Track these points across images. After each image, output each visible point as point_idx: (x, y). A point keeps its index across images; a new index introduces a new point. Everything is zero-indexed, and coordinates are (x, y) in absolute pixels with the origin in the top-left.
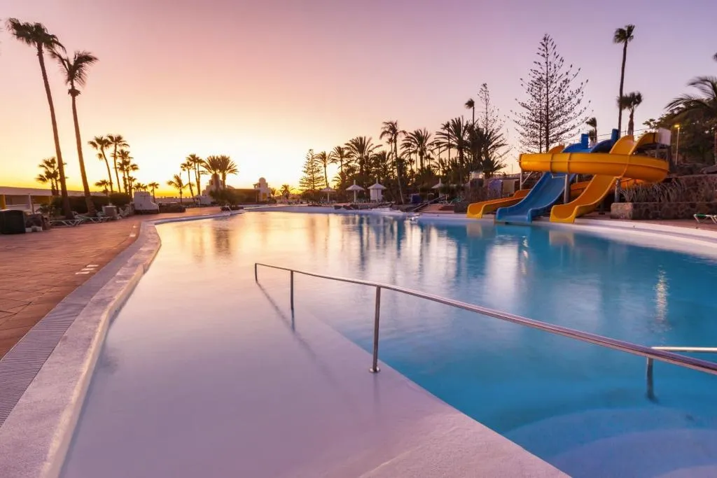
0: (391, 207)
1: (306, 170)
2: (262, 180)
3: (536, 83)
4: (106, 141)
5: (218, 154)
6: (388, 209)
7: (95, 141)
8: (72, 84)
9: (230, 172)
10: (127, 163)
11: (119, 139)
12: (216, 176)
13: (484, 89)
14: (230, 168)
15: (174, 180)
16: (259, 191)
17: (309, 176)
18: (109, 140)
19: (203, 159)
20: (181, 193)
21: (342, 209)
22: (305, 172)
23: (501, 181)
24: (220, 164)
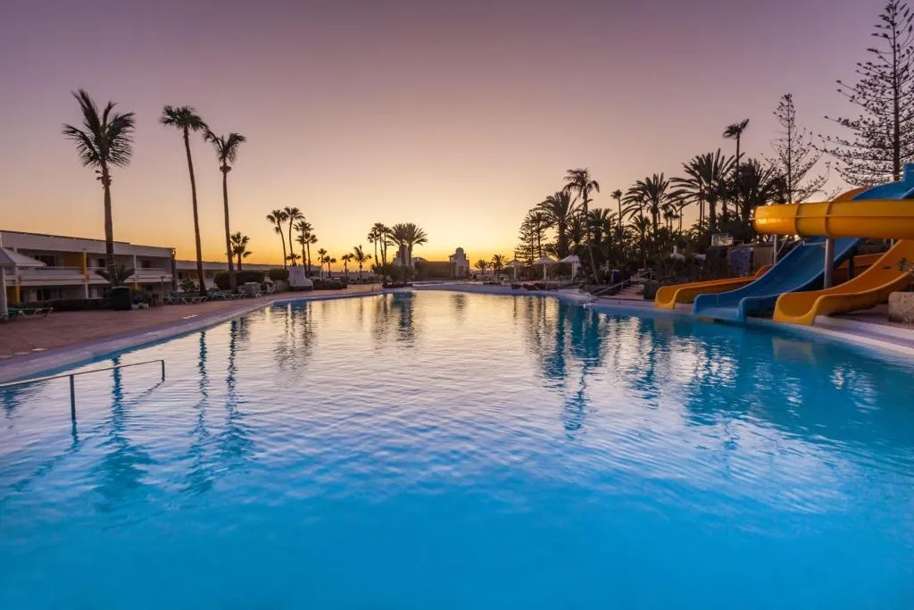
0: (580, 288)
1: (523, 236)
2: (460, 251)
3: (870, 85)
4: (284, 213)
5: (404, 222)
6: (577, 291)
7: (273, 215)
8: (224, 161)
9: (418, 242)
10: (307, 235)
11: (295, 212)
12: (402, 247)
13: (786, 103)
14: (418, 237)
15: (354, 253)
16: (455, 263)
17: (528, 244)
18: (286, 212)
19: (391, 228)
20: (361, 267)
21: (522, 289)
22: (522, 239)
23: (752, 249)
24: (406, 234)
